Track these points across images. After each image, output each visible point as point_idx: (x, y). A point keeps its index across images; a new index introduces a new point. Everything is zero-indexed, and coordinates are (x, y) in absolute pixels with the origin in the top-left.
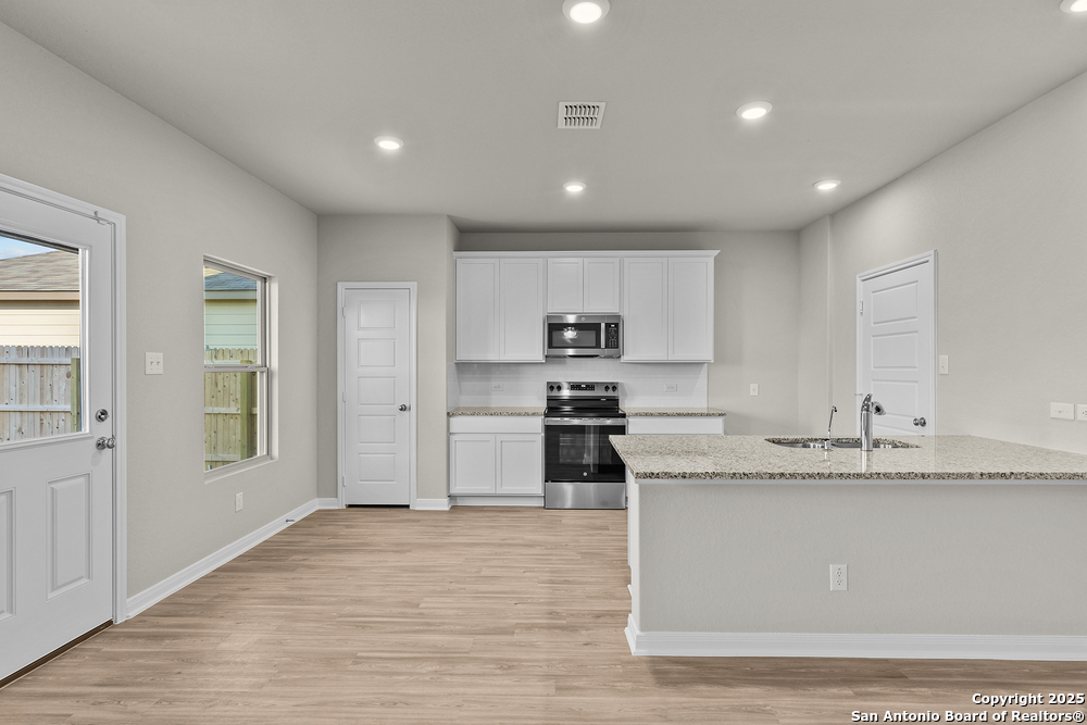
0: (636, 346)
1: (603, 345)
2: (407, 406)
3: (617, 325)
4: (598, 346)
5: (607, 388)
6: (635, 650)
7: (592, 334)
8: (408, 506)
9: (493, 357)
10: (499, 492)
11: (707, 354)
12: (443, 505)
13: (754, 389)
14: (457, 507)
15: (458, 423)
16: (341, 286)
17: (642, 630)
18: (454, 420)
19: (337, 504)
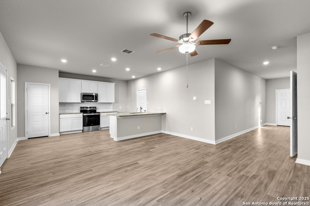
0: (100, 100)
1: (94, 99)
2: (48, 112)
3: (97, 95)
4: (93, 99)
5: (94, 108)
6: (116, 140)
7: (92, 97)
8: (48, 136)
9: (68, 101)
10: (72, 130)
11: (113, 101)
12: (59, 134)
13: (120, 108)
14: (62, 135)
15: (61, 116)
16: (26, 83)
17: (117, 137)
18: (60, 115)
19: (26, 138)
